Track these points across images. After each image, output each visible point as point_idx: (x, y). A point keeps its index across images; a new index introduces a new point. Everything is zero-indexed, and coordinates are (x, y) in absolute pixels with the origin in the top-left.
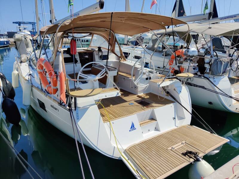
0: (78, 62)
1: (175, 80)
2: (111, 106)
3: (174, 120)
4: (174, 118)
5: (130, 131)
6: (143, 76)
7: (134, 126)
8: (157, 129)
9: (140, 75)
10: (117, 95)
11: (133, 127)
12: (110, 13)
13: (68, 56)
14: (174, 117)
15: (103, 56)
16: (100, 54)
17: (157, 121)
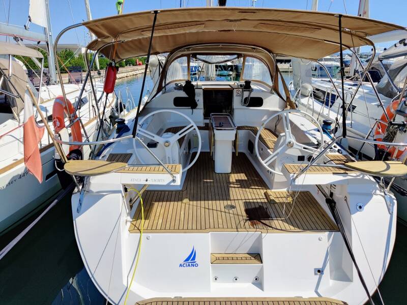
0: (197, 107)
1: (355, 175)
2: (186, 201)
3: (318, 277)
4: (319, 271)
5: (181, 265)
6: (289, 150)
7: (194, 259)
8: (258, 282)
9: (281, 146)
10: (170, 182)
11: (191, 259)
12: (150, 12)
13: (182, 94)
14: (320, 266)
15: (252, 98)
16: (246, 94)
17: (262, 262)
